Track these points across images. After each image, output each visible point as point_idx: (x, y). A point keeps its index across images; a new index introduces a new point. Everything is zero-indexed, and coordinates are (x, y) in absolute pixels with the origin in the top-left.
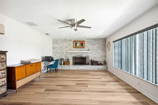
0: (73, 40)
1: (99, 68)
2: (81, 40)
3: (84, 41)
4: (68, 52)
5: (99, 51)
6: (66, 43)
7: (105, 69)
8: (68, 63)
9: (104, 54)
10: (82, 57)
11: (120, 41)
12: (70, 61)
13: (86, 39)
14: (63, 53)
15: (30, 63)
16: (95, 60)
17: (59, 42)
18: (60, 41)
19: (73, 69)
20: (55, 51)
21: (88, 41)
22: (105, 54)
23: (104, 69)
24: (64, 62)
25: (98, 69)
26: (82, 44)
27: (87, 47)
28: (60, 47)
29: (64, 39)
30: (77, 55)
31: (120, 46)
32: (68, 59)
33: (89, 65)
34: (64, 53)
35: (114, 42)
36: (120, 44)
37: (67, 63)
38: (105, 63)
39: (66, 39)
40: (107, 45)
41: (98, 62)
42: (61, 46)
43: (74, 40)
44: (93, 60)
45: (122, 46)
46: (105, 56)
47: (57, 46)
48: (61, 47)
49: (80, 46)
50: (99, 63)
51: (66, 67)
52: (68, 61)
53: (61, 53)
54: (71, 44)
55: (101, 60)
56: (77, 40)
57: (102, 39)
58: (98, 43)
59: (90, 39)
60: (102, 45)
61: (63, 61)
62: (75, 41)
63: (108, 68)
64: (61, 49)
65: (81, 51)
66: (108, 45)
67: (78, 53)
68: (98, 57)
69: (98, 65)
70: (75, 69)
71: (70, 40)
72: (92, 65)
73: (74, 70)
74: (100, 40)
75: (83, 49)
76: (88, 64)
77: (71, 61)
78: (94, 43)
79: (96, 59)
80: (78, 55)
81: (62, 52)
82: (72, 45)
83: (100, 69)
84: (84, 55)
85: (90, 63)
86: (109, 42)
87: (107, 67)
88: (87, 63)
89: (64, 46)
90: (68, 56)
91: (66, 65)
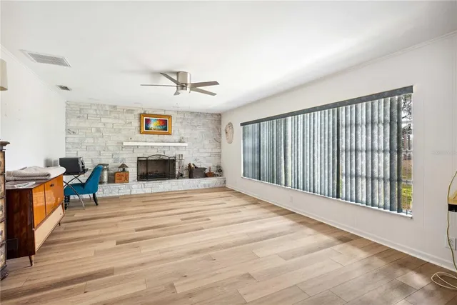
0: (139, 112)
1: (209, 185)
2: (163, 113)
3: (169, 117)
4: (125, 144)
5: (206, 142)
6: (115, 118)
7: (221, 186)
8: (123, 178)
9: (217, 150)
10: (165, 158)
11: (257, 124)
12: (128, 172)
13: (175, 111)
14: (106, 148)
15: (47, 178)
16: (198, 165)
17: (92, 112)
18: (96, 110)
19: (140, 192)
20: (77, 141)
21: (179, 116)
22: (219, 151)
23: (218, 185)
24: (109, 175)
25: (205, 185)
26: (165, 124)
27: (176, 132)
28: (94, 130)
29: (110, 106)
30: (151, 154)
31: (257, 135)
32: (123, 166)
33: (184, 178)
34: (109, 148)
35: (242, 124)
36: (257, 130)
37: (119, 175)
38: (220, 170)
39: (115, 107)
40: (226, 130)
41: (205, 169)
42: (100, 126)
43: (142, 112)
44: (192, 166)
45: (262, 135)
46: (219, 156)
47: (82, 125)
48: (98, 130)
49: (159, 128)
50: (207, 171)
51: (118, 189)
52: (124, 170)
53: (97, 148)
54: (131, 123)
55: (210, 165)
56: (150, 112)
57: (212, 114)
58: (203, 124)
59: (184, 112)
60: (213, 129)
61: (106, 172)
62: (145, 114)
63: (227, 182)
64: (98, 134)
65: (163, 142)
66: (228, 129)
67: (152, 147)
68: (205, 157)
69: (206, 176)
70: (147, 192)
71: (130, 111)
72: (191, 176)
73: (145, 194)
74: (210, 118)
75: (166, 137)
76: (181, 176)
77: (133, 171)
78: (196, 124)
79: (200, 162)
80: (154, 152)
81: (103, 144)
82: (136, 124)
83: (211, 186)
84: (170, 154)
85: (185, 173)
86: (230, 125)
87: (225, 181)
88: (177, 173)
89: (110, 126)
90: (124, 156)
91: (118, 183)
